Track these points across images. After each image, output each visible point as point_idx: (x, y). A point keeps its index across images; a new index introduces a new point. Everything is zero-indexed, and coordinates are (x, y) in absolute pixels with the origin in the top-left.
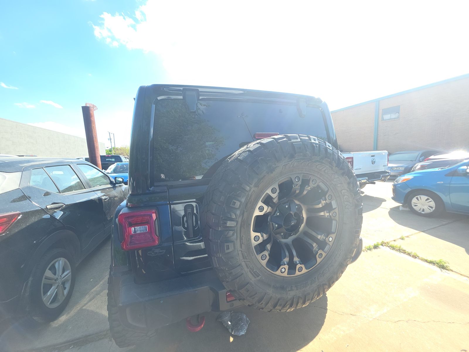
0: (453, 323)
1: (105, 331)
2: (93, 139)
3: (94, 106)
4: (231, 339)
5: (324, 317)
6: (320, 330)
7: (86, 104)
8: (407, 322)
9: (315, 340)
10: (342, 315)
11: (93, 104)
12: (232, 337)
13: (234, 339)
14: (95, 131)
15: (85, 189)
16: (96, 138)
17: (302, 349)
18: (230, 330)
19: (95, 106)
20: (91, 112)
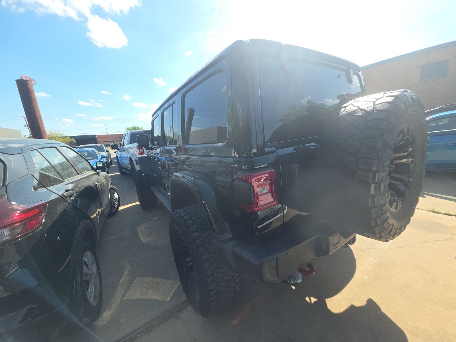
0: (437, 241)
1: (167, 312)
2: (38, 121)
3: (31, 80)
4: (294, 287)
5: (353, 255)
6: (356, 264)
7: (21, 76)
8: (408, 245)
9: (356, 272)
10: (364, 250)
11: (30, 77)
12: (293, 286)
13: (295, 286)
14: (38, 110)
15: (79, 175)
16: (41, 119)
17: (352, 280)
18: (288, 281)
19: (33, 80)
20: (30, 87)
